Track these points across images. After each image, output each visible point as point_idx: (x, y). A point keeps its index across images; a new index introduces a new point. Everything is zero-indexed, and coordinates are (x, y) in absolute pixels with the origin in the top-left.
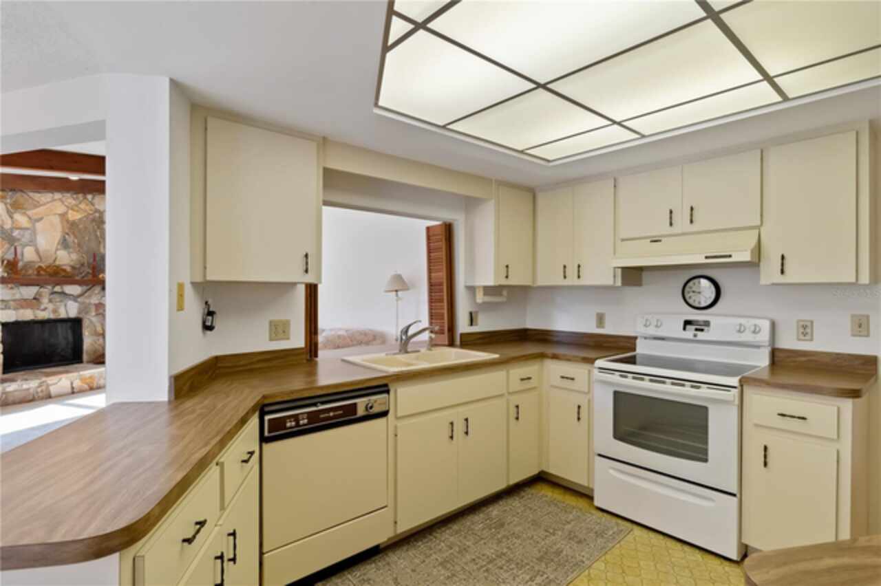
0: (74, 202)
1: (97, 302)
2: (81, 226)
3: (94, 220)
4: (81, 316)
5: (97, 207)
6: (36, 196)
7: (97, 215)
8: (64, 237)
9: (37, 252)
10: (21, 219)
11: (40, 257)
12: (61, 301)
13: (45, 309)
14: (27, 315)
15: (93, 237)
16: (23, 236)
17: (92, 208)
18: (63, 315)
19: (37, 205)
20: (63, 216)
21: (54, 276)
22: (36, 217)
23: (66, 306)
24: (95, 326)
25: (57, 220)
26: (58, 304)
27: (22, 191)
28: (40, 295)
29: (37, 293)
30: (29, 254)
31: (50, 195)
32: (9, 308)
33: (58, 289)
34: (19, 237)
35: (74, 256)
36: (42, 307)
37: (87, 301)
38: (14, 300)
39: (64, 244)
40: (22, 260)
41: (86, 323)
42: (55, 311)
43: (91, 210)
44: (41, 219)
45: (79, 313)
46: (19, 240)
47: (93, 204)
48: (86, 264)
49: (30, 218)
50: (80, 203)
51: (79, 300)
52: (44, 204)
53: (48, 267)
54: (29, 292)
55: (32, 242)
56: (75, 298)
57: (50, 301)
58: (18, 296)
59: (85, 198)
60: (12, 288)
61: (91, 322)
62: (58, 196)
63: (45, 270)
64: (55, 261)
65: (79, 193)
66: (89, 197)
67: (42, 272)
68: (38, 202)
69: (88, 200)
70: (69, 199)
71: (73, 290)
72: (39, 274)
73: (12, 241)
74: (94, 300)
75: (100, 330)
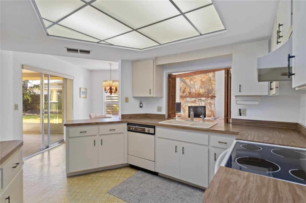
0: (203, 76)
2: (205, 82)
3: (208, 80)
4: (205, 106)
5: (210, 76)
7: (209, 78)
8: (201, 85)
10: (192, 82)
11: (196, 91)
12: (201, 102)
13: (197, 104)
14: (193, 105)
15: (208, 85)
16: (192, 86)
17: (208, 77)
18: (201, 105)
19: (195, 78)
20: (201, 80)
21: (199, 95)
22: (195, 81)
23: (201, 103)
24: (209, 109)
25: (199, 81)
27: (192, 76)
29: (195, 99)
30: (193, 91)
32: (190, 103)
33: (200, 99)
35: (204, 90)
37: (207, 102)
38: (191, 101)
39: (201, 87)
41: (206, 107)
42: (199, 104)
44: (196, 82)
45: (205, 105)
47: (208, 76)
48: (206, 92)
49: (194, 82)
50: (205, 76)
51: (205, 101)
52: (197, 78)
53: (197, 93)
54: (193, 99)
55: (194, 88)
56: (204, 101)
57: (198, 102)
58: (191, 100)
60: (190, 99)
61: (208, 107)
62: (200, 75)
64: (199, 91)
66: (207, 74)
67: (196, 95)
70: (202, 75)
71: (203, 99)
72: (195, 95)
73: (190, 88)
74: (209, 102)
75: (210, 110)
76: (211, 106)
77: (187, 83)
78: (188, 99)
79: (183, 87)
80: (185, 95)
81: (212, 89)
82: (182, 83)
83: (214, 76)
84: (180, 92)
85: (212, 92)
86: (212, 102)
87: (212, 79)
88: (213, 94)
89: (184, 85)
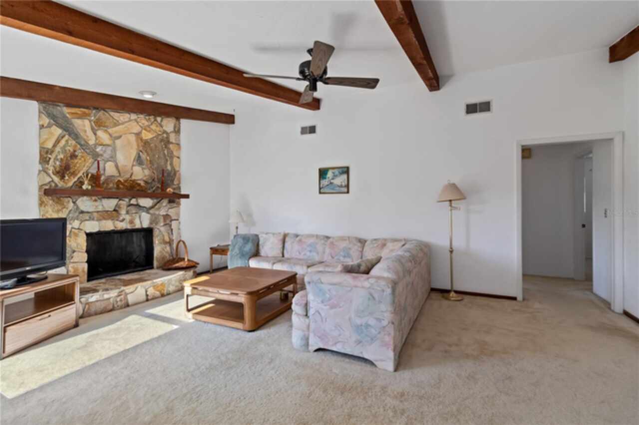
0: (147, 123)
1: (165, 213)
2: (152, 145)
3: (162, 140)
4: (152, 226)
5: (164, 128)
6: (116, 115)
7: (165, 135)
8: (139, 154)
9: (117, 167)
10: (102, 134)
11: (119, 172)
12: (136, 213)
13: (123, 220)
14: (108, 225)
15: (162, 156)
16: (105, 152)
17: (161, 129)
18: (138, 226)
19: (117, 124)
20: (138, 135)
21: (130, 190)
22: (117, 135)
23: (140, 217)
24: (163, 236)
25: (133, 138)
26: (134, 215)
27: (104, 110)
28: (120, 207)
29: (117, 205)
30: (110, 169)
31: (127, 115)
32: (93, 219)
33: (133, 201)
34: (101, 152)
35: (147, 172)
36: (121, 218)
37: (157, 213)
38: (98, 212)
39: (139, 161)
40: (104, 174)
41: (156, 233)
42: (131, 222)
43: (160, 131)
44: (120, 137)
45: (151, 223)
46: (102, 155)
47: (162, 126)
48: (156, 179)
49: (111, 135)
50: (152, 124)
51: (151, 211)
52: (123, 123)
53: (126, 181)
54: (110, 204)
55: (113, 158)
56: (148, 210)
57: (127, 213)
58: (100, 208)
59: (156, 120)
60: (96, 200)
61: (160, 231)
62: (133, 116)
63: (122, 184)
64: (131, 176)
65: (150, 115)
66: (159, 119)
67: (121, 186)
68: (118, 121)
69: (157, 122)
70: (143, 120)
71: (146, 202)
72: (118, 188)
73: (96, 156)
74: (163, 212)
75: (167, 239)
76: (170, 226)
77: (82, 134)
78: (85, 203)
79: (58, 149)
80: (70, 184)
81: (172, 171)
82: (58, 131)
83: (177, 131)
84: (45, 171)
85: (172, 181)
86: (172, 212)
87: (172, 138)
88: (174, 189)
89: (67, 141)
